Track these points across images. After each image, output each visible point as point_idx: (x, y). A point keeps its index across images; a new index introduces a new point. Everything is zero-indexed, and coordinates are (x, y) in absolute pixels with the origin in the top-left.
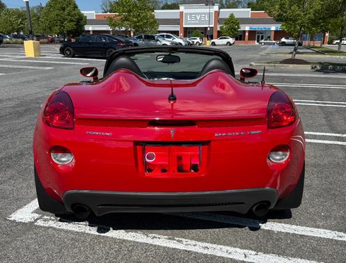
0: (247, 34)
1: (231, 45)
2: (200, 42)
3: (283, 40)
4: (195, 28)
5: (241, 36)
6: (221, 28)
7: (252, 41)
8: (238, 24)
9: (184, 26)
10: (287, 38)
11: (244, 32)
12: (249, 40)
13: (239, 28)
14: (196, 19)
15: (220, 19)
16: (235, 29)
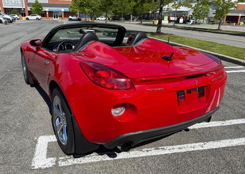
0: (47, 13)
1: (39, 20)
2: (18, 18)
3: (70, 17)
4: (12, 9)
5: (43, 14)
6: (31, 9)
7: (51, 18)
8: (41, 7)
9: (4, 7)
10: (73, 16)
11: (46, 12)
12: (49, 17)
13: (42, 9)
14: (12, 3)
15: (29, 3)
16: (40, 10)
